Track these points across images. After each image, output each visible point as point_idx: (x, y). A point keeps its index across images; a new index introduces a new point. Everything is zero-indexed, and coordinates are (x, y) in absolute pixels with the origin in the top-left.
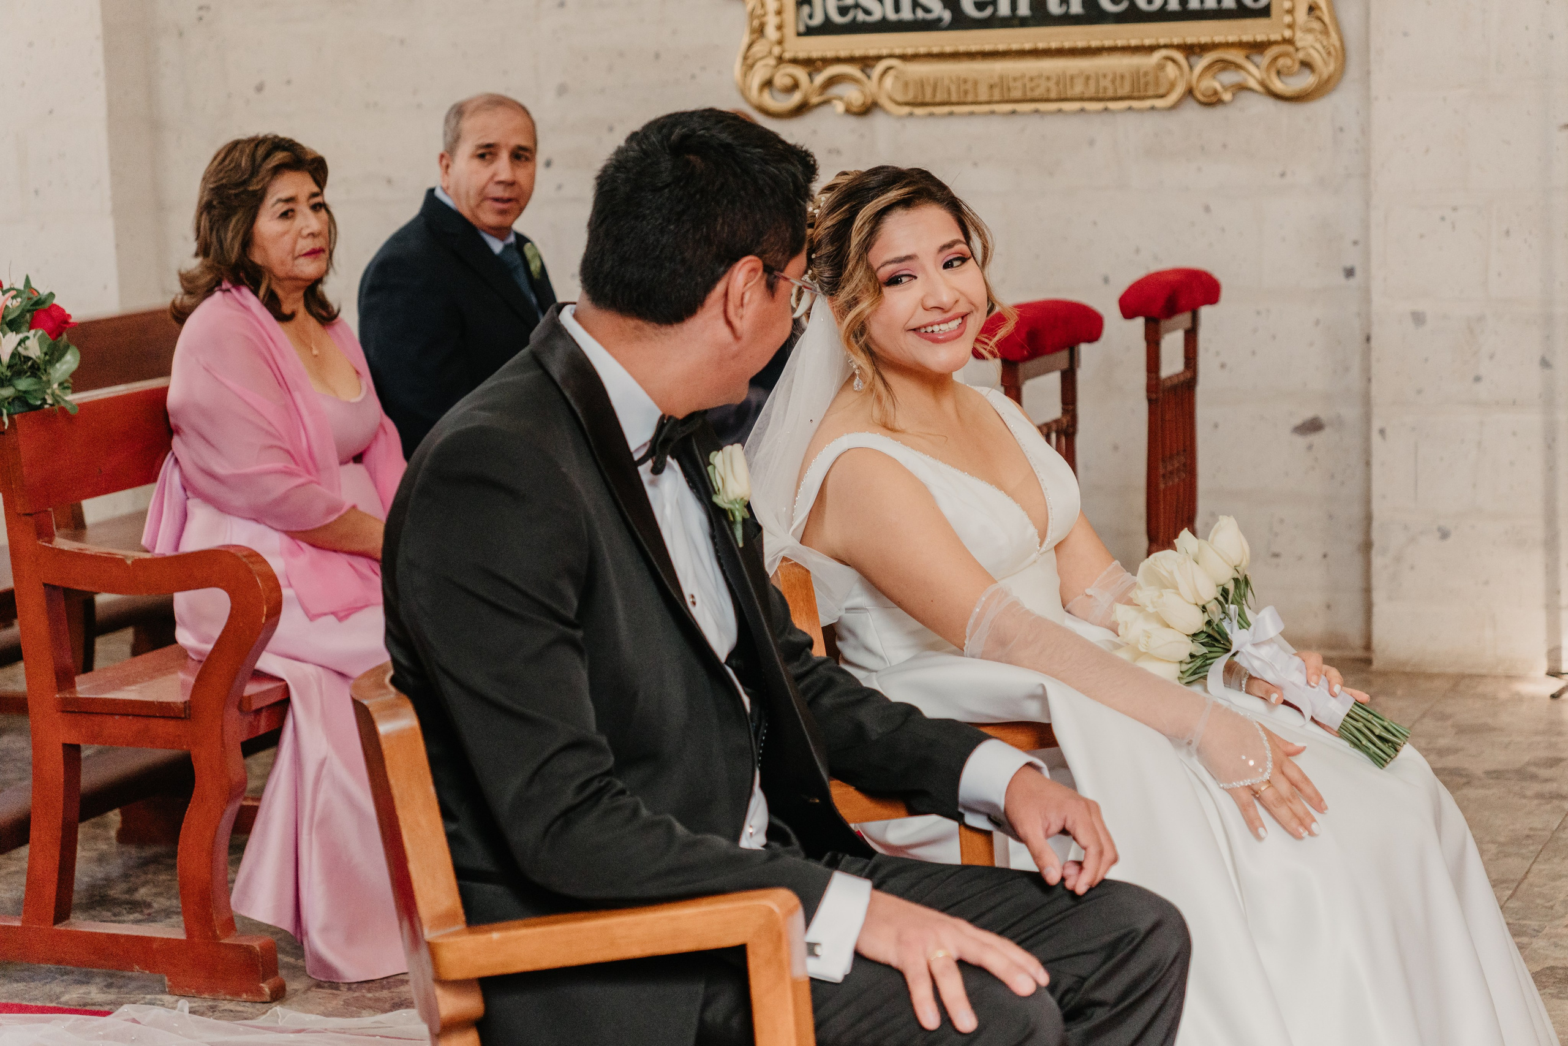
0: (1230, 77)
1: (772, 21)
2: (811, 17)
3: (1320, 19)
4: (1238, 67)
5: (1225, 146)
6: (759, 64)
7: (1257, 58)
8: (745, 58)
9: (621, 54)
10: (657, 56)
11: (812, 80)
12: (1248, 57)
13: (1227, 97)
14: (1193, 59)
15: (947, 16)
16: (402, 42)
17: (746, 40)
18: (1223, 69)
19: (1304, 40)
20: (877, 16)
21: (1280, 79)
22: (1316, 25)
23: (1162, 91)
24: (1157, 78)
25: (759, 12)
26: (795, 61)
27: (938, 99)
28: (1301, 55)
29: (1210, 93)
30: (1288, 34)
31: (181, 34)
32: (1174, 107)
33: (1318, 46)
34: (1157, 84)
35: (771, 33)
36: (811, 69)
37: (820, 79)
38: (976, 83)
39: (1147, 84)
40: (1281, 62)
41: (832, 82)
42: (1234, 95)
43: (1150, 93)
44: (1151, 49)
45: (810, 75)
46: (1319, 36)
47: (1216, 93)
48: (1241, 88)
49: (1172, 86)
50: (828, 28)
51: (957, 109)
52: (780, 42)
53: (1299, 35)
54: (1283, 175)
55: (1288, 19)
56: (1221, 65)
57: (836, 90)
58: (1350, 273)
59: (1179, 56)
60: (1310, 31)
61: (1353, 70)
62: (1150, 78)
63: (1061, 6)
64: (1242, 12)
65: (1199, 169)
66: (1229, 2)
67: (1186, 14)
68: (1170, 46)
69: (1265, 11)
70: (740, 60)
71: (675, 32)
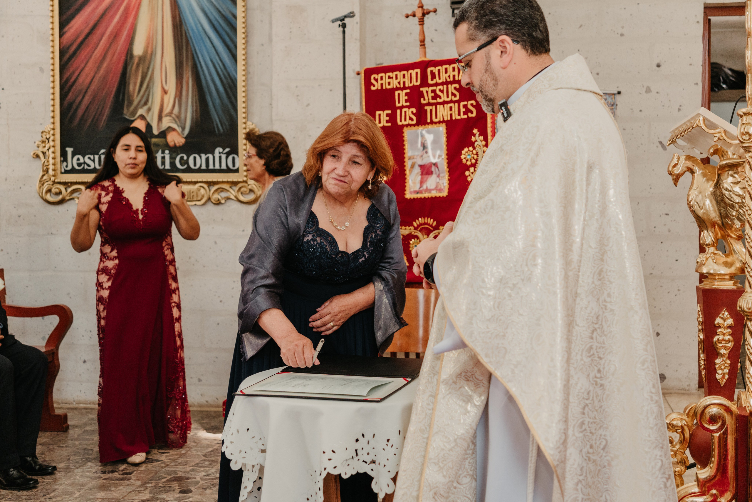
0: (224, 194)
1: (51, 167)
2: (67, 166)
4: (227, 191)
5: (222, 220)
6: (46, 184)
7: (234, 188)
8: (40, 181)
10: (6, 179)
11: (66, 191)
12: (231, 187)
13: (223, 201)
14: (211, 187)
17: (41, 174)
18: (222, 191)
20: (92, 167)
21: (242, 195)
23: (199, 199)
24: (197, 194)
25: (46, 163)
26: (60, 183)
28: (250, 187)
29: (217, 200)
30: (245, 179)
32: (203, 205)
34: (197, 196)
35: (51, 172)
36: (66, 186)
37: (69, 190)
39: (193, 196)
40: (242, 189)
41: (74, 191)
42: (225, 201)
43: (195, 199)
44: (195, 183)
45: (66, 189)
47: (219, 200)
48: (228, 198)
49: (203, 197)
50: (73, 171)
52: (54, 176)
54: (243, 231)
56: (221, 190)
57: (75, 195)
59: (205, 186)
62: (195, 194)
63: (162, 166)
64: (228, 170)
65: (213, 228)
66: (224, 167)
67: (208, 171)
68: (202, 182)
69: (237, 171)
70: (38, 182)
71: (13, 171)
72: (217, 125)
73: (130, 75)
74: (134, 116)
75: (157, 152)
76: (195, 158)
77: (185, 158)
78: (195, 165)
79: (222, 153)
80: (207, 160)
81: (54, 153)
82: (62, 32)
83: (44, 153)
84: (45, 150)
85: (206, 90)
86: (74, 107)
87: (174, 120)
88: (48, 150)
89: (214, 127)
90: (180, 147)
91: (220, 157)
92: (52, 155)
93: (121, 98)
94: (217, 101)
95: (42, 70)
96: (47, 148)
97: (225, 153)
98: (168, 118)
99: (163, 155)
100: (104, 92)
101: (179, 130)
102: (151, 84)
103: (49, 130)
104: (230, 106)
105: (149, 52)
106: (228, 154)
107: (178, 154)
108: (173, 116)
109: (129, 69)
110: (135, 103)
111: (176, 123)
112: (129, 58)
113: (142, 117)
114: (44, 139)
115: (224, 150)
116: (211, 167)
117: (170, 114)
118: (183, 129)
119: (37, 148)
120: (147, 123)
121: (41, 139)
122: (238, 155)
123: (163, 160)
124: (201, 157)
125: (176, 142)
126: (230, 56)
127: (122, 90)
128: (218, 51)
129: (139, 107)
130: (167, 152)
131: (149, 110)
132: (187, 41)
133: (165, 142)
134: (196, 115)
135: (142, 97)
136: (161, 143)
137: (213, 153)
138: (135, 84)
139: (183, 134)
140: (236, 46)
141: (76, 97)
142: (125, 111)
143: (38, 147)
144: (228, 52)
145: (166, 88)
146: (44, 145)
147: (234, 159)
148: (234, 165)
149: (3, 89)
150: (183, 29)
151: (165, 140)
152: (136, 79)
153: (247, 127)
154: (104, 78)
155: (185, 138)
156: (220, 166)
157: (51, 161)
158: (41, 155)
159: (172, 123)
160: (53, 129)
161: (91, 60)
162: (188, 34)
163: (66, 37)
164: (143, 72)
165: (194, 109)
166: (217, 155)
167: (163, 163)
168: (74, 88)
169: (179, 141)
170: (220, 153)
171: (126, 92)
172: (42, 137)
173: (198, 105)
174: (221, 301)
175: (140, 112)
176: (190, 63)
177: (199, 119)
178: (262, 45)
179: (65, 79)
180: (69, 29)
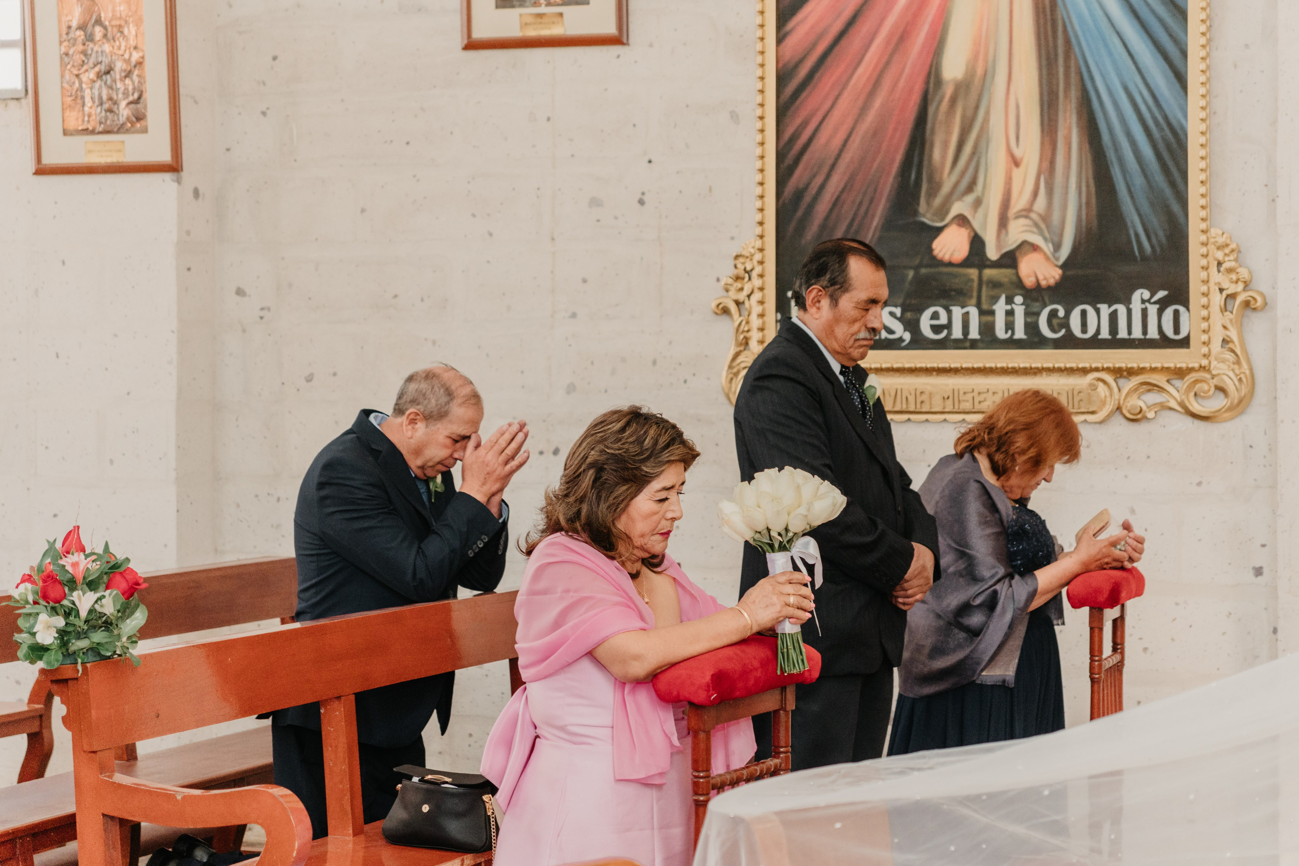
0: (1153, 398)
1: (755, 336)
3: (1233, 351)
4: (1161, 389)
5: (1148, 457)
7: (1178, 383)
8: (730, 367)
9: (624, 360)
10: (654, 363)
12: (1169, 381)
13: (1150, 415)
14: (1122, 382)
15: (907, 336)
16: (434, 343)
17: (732, 351)
18: (1148, 391)
19: (1217, 367)
21: (1196, 399)
22: (1229, 356)
23: (1094, 408)
24: (1089, 396)
25: (744, 327)
27: (897, 408)
28: (1216, 381)
29: (1136, 410)
30: (1204, 362)
31: (244, 331)
32: (1103, 422)
33: (1231, 374)
34: (1090, 402)
35: (754, 346)
38: (931, 395)
39: (1080, 401)
40: (1198, 387)
42: (1156, 413)
43: (1084, 409)
44: (1085, 371)
46: (1232, 366)
47: (1141, 411)
48: (1163, 408)
49: (1104, 403)
51: (912, 417)
53: (1214, 363)
54: (1199, 484)
55: (1205, 350)
56: (1146, 387)
58: (1258, 572)
59: (1110, 378)
60: (1223, 361)
61: (1261, 395)
62: (1084, 396)
63: (1006, 332)
64: (1164, 342)
65: (1126, 477)
66: (1153, 333)
67: (1115, 343)
68: (1103, 369)
69: (1185, 343)
70: (726, 368)
71: (671, 343)
72: (1137, 235)
73: (934, 124)
74: (942, 219)
75: (995, 299)
76: (1084, 313)
77: (1061, 313)
78: (1084, 327)
79: (1149, 301)
80: (1113, 317)
81: (761, 302)
82: (782, 33)
83: (738, 303)
84: (742, 296)
85: (1111, 155)
86: (807, 199)
87: (1036, 225)
88: (749, 296)
89: (1130, 242)
90: (1049, 288)
91: (1144, 312)
92: (757, 309)
93: (913, 176)
94: (1138, 181)
95: (734, 116)
96: (746, 291)
97: (1155, 303)
98: (1022, 221)
99: (1009, 307)
100: (875, 165)
101: (1047, 248)
102: (983, 144)
103: (752, 251)
104: (1168, 192)
105: (980, 71)
106: (1163, 305)
107: (1045, 306)
108: (1033, 216)
109: (931, 110)
110: (946, 189)
111: (1041, 233)
112: (931, 85)
113: (962, 220)
114: (740, 271)
115: (1153, 295)
116: (1123, 334)
117: (1026, 213)
118: (1057, 247)
119: (725, 294)
120: (972, 234)
121: (733, 272)
122: (1186, 304)
123: (1010, 318)
124: (1098, 311)
125: (1041, 277)
126: (1171, 75)
127: (916, 160)
128: (1141, 66)
129: (955, 196)
130: (1019, 299)
131: (978, 203)
132: (1068, 42)
133: (1014, 278)
134: (1087, 215)
135: (963, 173)
136: (1005, 280)
137: (1127, 301)
138: (946, 144)
139: (1057, 259)
140: (1184, 54)
141: (814, 176)
142: (922, 207)
143: (727, 291)
144: (1166, 67)
145: (1018, 153)
146: (739, 285)
147: (1176, 314)
148: (1177, 330)
149: (650, 162)
150: (1059, 17)
151: (1013, 271)
152: (949, 133)
153: (1212, 240)
154: (876, 133)
155: (1064, 267)
156: (1145, 332)
157: (755, 322)
158: (733, 308)
159: (1033, 232)
160: (761, 250)
161: (846, 94)
162: (1069, 28)
163: (791, 42)
164: (963, 117)
165: (1084, 200)
166: (1136, 306)
167: (1010, 326)
168: (806, 157)
169: (1048, 276)
170: (1143, 301)
171: (925, 163)
172: (736, 267)
173: (1093, 190)
174: (1145, 649)
175: (957, 208)
176: (1074, 94)
177: (1095, 223)
178: (1247, 46)
179: (787, 136)
180: (798, 24)
